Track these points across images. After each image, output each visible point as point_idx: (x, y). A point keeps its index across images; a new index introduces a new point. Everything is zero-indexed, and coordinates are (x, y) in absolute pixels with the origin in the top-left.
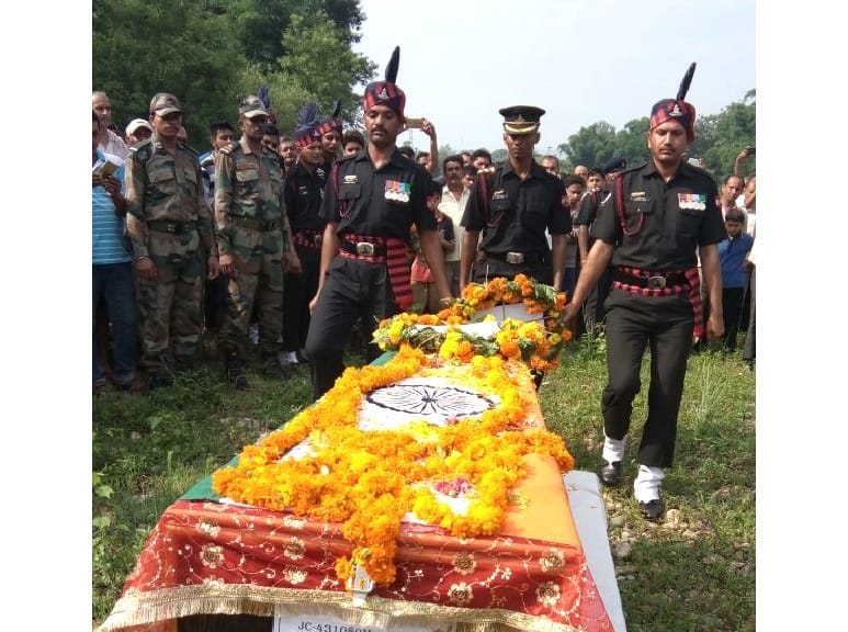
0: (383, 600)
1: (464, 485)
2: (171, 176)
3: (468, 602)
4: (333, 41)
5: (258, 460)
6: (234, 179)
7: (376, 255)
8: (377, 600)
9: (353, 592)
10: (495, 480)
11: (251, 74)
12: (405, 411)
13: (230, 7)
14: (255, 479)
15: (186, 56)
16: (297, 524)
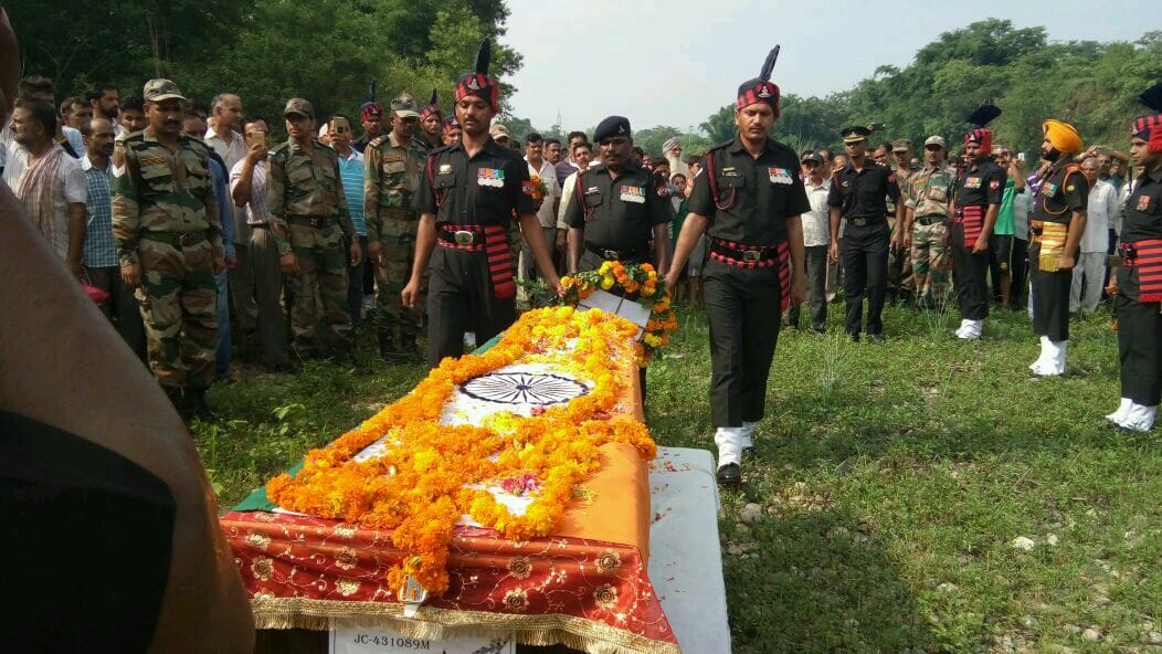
0: (437, 610)
1: (531, 481)
2: (309, 175)
3: (525, 609)
4: (478, 35)
5: (321, 463)
6: (381, 171)
7: (475, 244)
8: (430, 611)
9: (405, 603)
10: (559, 476)
11: (399, 68)
12: (495, 401)
13: (379, 6)
14: (309, 486)
15: (336, 54)
16: (347, 532)
